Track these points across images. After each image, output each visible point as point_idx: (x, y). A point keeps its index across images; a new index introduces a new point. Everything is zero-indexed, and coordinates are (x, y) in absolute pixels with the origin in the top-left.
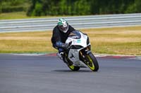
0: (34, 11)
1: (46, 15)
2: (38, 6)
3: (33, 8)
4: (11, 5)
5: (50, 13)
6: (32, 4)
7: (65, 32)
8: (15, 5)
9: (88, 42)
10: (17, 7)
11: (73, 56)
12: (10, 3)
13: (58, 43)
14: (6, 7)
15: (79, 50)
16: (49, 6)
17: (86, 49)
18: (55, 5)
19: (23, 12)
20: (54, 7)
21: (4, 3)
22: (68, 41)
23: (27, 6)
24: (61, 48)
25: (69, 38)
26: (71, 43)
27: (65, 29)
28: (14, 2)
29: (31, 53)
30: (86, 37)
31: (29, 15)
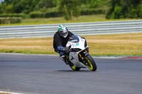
0: (113, 14)
1: (125, 18)
2: (117, 8)
3: (112, 10)
4: (90, 8)
5: (130, 15)
6: (111, 7)
7: (65, 37)
8: (95, 7)
9: (86, 45)
10: (96, 9)
11: (73, 58)
12: (89, 5)
13: (59, 48)
14: (85, 10)
15: (78, 53)
16: (129, 8)
17: (84, 51)
18: (135, 7)
19: (102, 15)
20: (133, 10)
21: (83, 6)
22: (68, 45)
23: (106, 8)
24: (62, 51)
25: (69, 42)
26: (70, 47)
27: (64, 34)
28: (94, 5)
29: (109, 55)
30: (84, 40)
31: (108, 18)
